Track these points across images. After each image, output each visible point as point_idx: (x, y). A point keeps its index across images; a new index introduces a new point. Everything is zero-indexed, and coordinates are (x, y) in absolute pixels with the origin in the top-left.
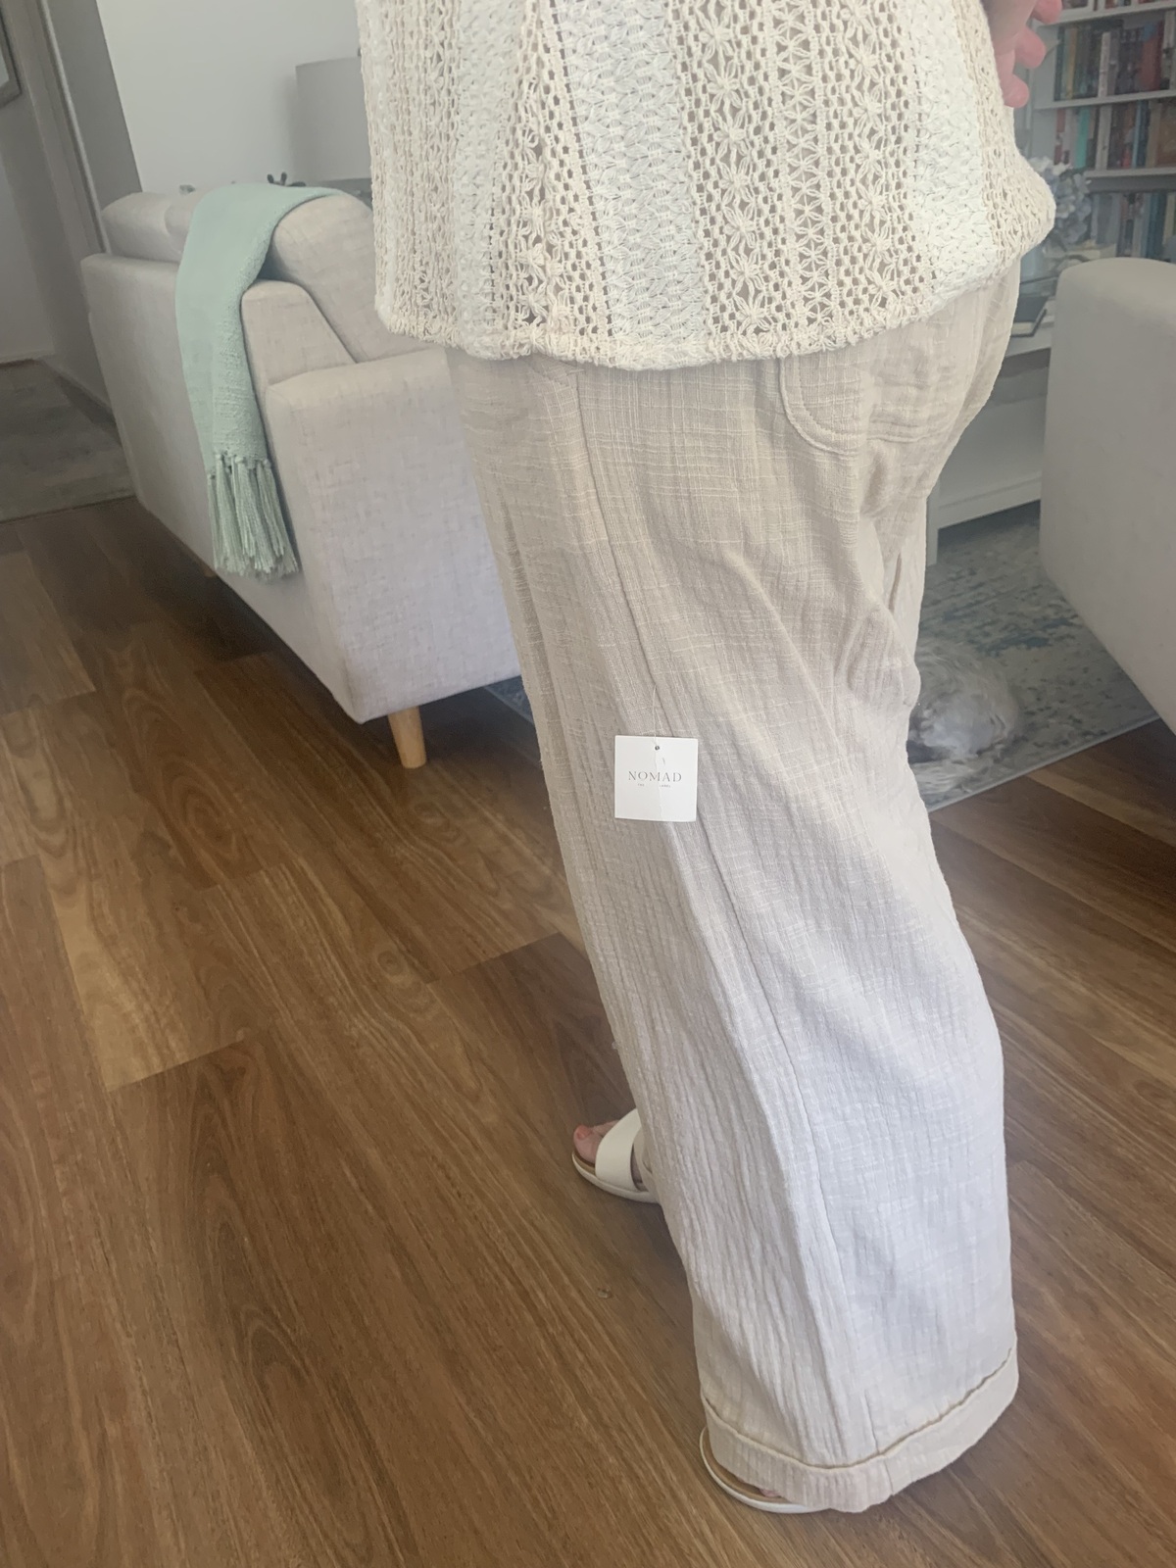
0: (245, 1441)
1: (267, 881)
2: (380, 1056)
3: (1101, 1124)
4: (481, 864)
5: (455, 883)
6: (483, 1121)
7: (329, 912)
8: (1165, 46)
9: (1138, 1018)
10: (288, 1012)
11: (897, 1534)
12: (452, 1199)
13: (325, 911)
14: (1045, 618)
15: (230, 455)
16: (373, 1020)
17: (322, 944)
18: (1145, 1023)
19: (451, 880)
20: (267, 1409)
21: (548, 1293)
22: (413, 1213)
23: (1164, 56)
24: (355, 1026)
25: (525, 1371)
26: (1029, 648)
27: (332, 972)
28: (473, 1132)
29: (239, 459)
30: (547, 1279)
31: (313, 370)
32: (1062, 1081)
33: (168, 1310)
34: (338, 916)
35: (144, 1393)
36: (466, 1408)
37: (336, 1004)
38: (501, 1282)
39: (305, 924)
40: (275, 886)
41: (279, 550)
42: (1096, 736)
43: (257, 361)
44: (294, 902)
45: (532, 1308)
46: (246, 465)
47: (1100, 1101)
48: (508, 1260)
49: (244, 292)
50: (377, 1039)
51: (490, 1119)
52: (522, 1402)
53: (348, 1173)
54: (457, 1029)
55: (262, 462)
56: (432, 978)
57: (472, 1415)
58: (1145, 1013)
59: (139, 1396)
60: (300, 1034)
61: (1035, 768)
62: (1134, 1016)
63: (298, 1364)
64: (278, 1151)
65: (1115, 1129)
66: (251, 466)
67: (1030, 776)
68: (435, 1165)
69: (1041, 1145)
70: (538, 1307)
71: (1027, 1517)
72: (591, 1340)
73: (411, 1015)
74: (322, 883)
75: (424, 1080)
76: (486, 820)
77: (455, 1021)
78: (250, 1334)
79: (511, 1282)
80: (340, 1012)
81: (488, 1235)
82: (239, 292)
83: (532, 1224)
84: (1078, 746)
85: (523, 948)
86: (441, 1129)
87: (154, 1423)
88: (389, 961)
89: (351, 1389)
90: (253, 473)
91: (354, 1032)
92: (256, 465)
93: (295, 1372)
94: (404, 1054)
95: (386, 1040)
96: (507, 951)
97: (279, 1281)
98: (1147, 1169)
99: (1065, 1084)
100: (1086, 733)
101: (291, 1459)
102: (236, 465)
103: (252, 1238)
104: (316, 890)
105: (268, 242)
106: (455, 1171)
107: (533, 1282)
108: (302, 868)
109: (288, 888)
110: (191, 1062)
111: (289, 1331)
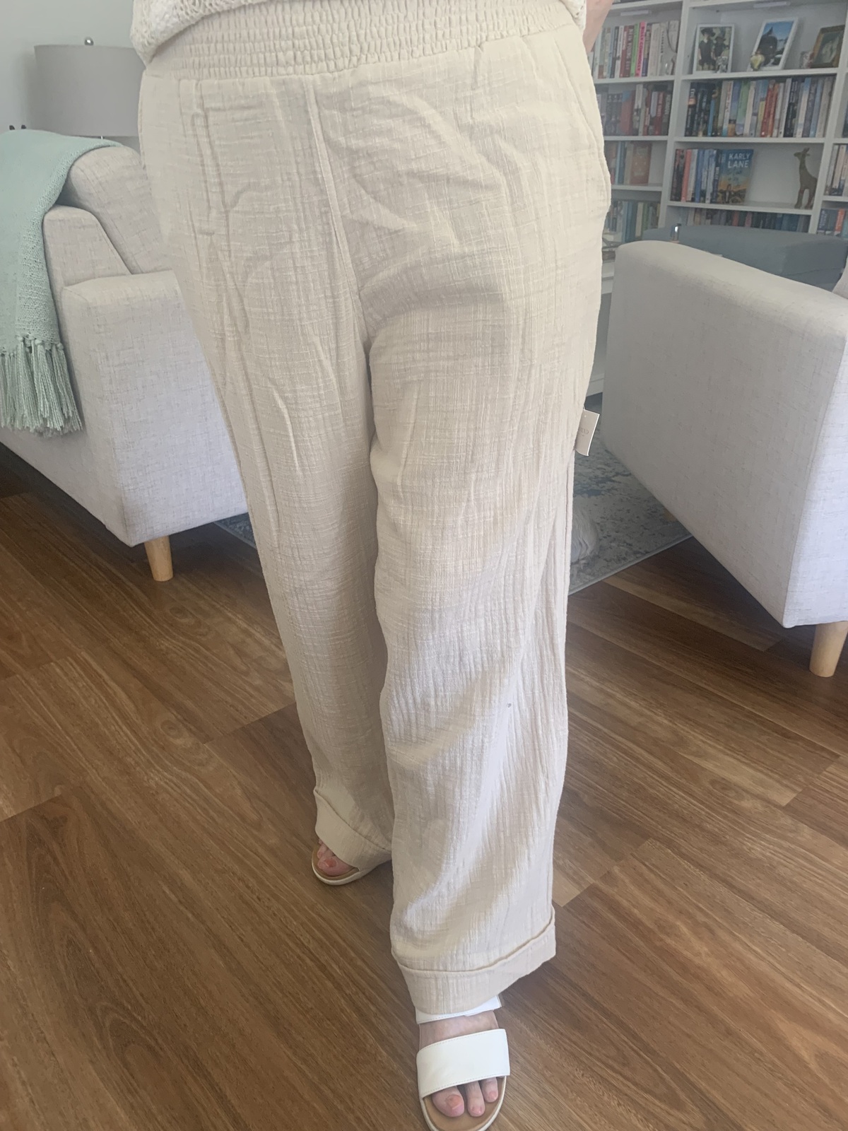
0: (118, 1109)
1: (58, 670)
2: (176, 800)
3: (694, 810)
4: (232, 652)
5: (213, 667)
6: (268, 843)
7: (115, 693)
8: (636, 107)
9: (704, 739)
10: (94, 771)
11: (616, 1102)
12: (254, 903)
13: (111, 692)
14: (596, 477)
15: (30, 338)
16: (166, 774)
17: (113, 717)
18: (709, 742)
19: (210, 665)
20: (133, 1081)
21: (340, 965)
22: (225, 917)
23: (635, 113)
24: (152, 779)
25: (334, 1025)
26: (589, 496)
27: (125, 738)
28: (260, 850)
29: (38, 342)
30: (338, 955)
31: (99, 277)
32: (665, 784)
33: (33, 1015)
34: (123, 695)
35: (23, 1083)
36: (294, 1058)
37: (133, 763)
38: (303, 961)
39: (96, 702)
40: (66, 674)
41: (68, 413)
42: (644, 554)
43: (56, 267)
44: (83, 686)
45: (330, 977)
46: (44, 347)
47: (691, 795)
48: (306, 944)
49: (46, 213)
50: (172, 788)
51: (273, 841)
52: (335, 1048)
53: (167, 891)
54: (234, 776)
55: (56, 345)
56: (207, 739)
57: (299, 1063)
58: (707, 735)
59: (20, 1086)
60: (107, 787)
61: (607, 576)
62: (701, 738)
63: (153, 1043)
64: (106, 879)
65: (703, 813)
66: (48, 348)
67: (606, 581)
68: (236, 879)
69: (660, 827)
70: (335, 975)
71: (696, 1077)
72: (379, 996)
73: (196, 768)
74: (104, 669)
75: (215, 816)
76: (229, 619)
77: (232, 770)
78: (107, 1024)
79: (312, 960)
80: (138, 769)
81: (287, 927)
82: (42, 213)
83: (320, 916)
84: (633, 561)
85: (275, 713)
86: (236, 852)
87: (37, 1107)
88: (170, 728)
89: (198, 1056)
90: (49, 353)
91: (152, 783)
92: (51, 347)
93: (150, 1048)
94: (196, 798)
95: (179, 787)
96: (263, 716)
97: (125, 981)
98: (728, 837)
99: (667, 785)
100: (635, 553)
101: (159, 1118)
102: (36, 346)
103: (95, 949)
104: (100, 676)
105: (65, 177)
106: (252, 882)
107: (327, 957)
108: (85, 659)
109: (77, 675)
110: (18, 815)
111: (140, 1019)
